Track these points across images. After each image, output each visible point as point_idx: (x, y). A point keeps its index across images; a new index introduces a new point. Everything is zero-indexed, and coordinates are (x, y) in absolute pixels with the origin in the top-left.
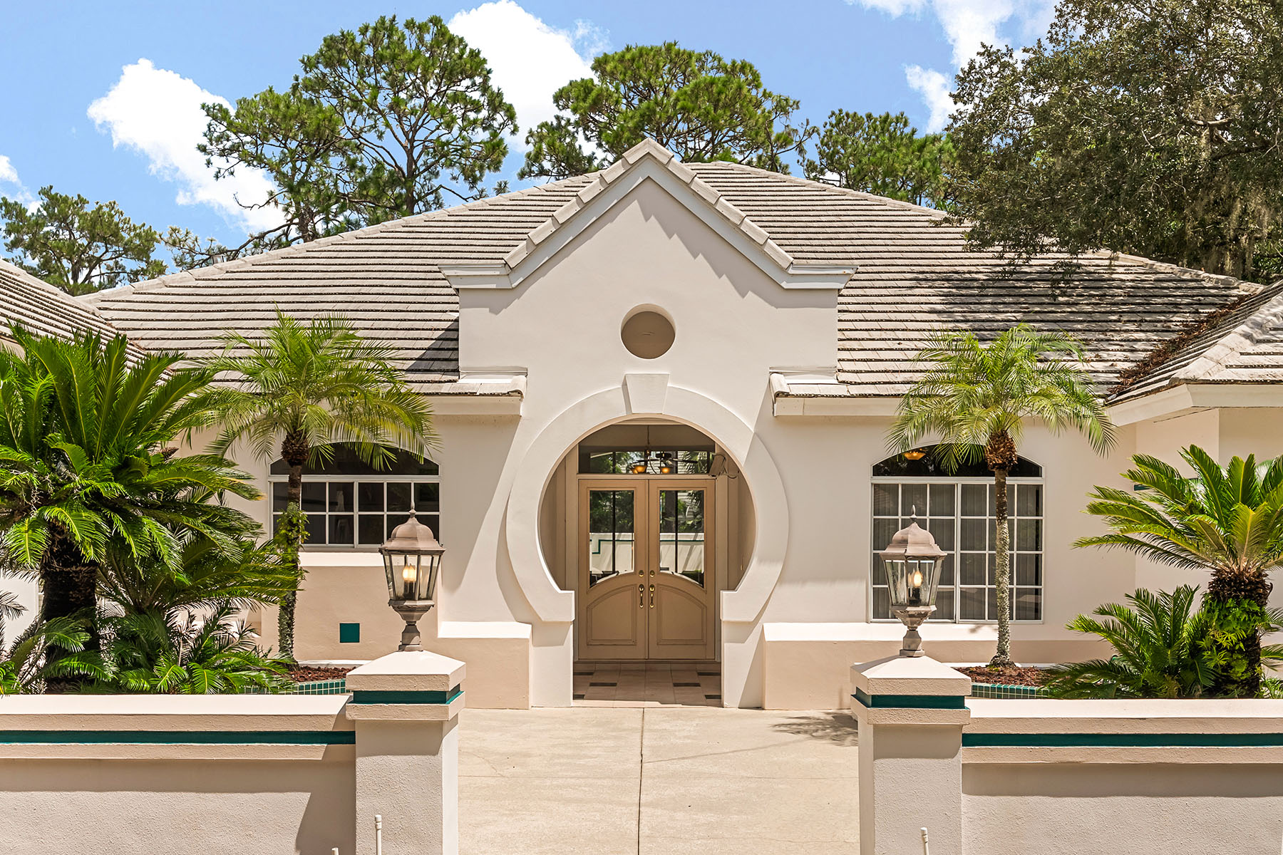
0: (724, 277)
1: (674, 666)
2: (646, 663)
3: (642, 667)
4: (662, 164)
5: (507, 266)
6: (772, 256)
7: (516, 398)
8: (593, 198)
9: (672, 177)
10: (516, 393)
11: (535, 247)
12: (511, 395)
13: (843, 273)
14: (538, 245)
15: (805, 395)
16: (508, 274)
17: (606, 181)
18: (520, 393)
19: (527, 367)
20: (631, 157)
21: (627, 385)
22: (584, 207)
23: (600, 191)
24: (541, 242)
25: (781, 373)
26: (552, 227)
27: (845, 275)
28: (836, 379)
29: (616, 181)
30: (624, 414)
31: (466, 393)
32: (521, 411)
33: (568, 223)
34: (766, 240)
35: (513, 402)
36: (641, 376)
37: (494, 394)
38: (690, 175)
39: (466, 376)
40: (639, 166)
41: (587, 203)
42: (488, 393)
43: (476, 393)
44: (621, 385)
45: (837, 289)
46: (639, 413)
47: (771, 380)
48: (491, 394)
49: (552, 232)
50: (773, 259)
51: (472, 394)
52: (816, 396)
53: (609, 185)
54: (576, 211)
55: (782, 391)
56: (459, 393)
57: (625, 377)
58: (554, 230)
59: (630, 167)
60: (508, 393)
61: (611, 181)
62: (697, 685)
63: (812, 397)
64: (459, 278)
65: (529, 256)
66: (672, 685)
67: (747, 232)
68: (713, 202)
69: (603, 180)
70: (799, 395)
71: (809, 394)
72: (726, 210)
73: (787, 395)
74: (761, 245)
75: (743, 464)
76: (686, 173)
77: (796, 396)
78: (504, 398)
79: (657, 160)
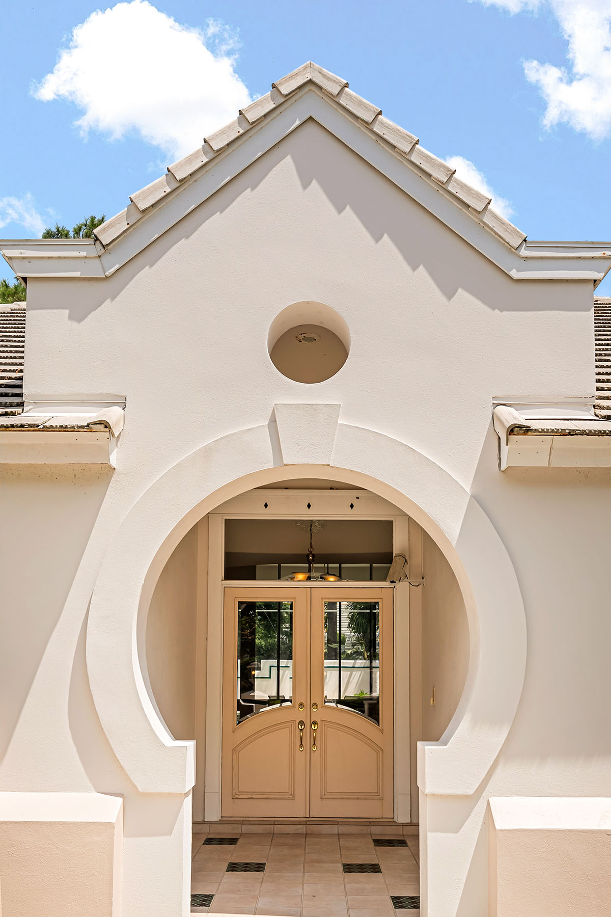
1: (343, 829)
2: (306, 823)
3: (302, 829)
4: (330, 96)
5: (98, 242)
6: (496, 230)
7: (102, 435)
8: (228, 145)
9: (345, 116)
10: (101, 427)
11: (141, 216)
12: (94, 430)
13: (603, 255)
14: (144, 211)
15: (555, 430)
16: (99, 256)
17: (247, 120)
18: (107, 426)
19: (127, 398)
20: (284, 85)
21: (276, 421)
22: (214, 158)
23: (239, 134)
24: (149, 207)
25: (510, 406)
26: (165, 186)
27: (605, 258)
28: (594, 415)
29: (263, 121)
30: (271, 465)
31: (22, 426)
32: (114, 460)
33: (191, 182)
34: (486, 206)
35: (98, 443)
36: (297, 406)
37: (66, 427)
38: (372, 111)
39: (33, 408)
40: (296, 101)
41: (218, 151)
42: (56, 426)
43: (38, 426)
44: (268, 421)
45: (593, 281)
46: (294, 465)
47: (496, 414)
48: (61, 426)
49: (165, 194)
50: (496, 234)
51: (31, 427)
52: (572, 433)
53: (251, 126)
54: (203, 163)
55: (519, 425)
56: (12, 426)
57: (274, 409)
58: (168, 190)
59: (283, 100)
60: (89, 427)
61: (255, 119)
62: (375, 869)
63: (566, 435)
64: (26, 261)
65: (132, 229)
66: (341, 869)
67: (457, 194)
68: (407, 150)
69: (243, 119)
70: (546, 430)
71: (561, 429)
72: (426, 162)
73: (527, 430)
74: (480, 212)
75: (454, 543)
76: (366, 107)
77: (540, 432)
78: (84, 435)
79: (323, 91)
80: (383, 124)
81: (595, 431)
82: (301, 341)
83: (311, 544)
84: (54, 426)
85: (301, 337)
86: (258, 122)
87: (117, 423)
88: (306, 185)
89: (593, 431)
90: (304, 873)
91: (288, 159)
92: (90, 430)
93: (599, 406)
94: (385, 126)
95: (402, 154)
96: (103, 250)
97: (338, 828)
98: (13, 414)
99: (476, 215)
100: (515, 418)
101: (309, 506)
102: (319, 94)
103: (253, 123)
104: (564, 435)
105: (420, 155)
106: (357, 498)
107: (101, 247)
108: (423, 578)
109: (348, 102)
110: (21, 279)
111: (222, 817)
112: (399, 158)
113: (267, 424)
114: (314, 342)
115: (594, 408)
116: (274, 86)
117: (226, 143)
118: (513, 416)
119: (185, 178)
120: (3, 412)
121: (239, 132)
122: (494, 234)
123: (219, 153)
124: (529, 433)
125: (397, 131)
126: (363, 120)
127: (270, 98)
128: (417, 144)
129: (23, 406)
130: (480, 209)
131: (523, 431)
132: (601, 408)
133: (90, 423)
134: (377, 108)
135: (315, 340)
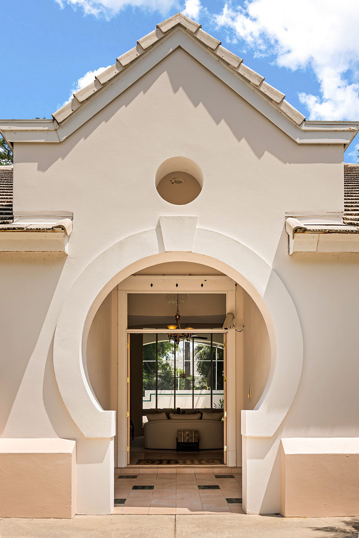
0: (243, 140)
1: (197, 471)
2: (176, 468)
3: (174, 471)
4: (191, 33)
5: (55, 121)
6: (288, 114)
7: (60, 234)
8: (131, 63)
9: (200, 46)
10: (60, 229)
11: (80, 105)
12: (56, 231)
13: (349, 129)
14: (82, 102)
15: (321, 230)
16: (56, 130)
17: (142, 47)
18: (63, 228)
19: (74, 213)
20: (164, 26)
21: (160, 227)
22: (123, 70)
23: (137, 56)
24: (85, 100)
25: (295, 218)
26: (94, 87)
27: (351, 131)
28: (343, 222)
29: (151, 48)
30: (157, 252)
31: (14, 229)
32: (67, 249)
33: (109, 85)
34: (282, 100)
35: (58, 239)
36: (173, 218)
37: (40, 229)
38: (215, 42)
39: (19, 220)
40: (170, 36)
41: (125, 66)
42: (34, 228)
43: (23, 229)
44: (156, 227)
45: (343, 145)
46: (171, 252)
47: (287, 222)
48: (37, 229)
49: (94, 92)
50: (288, 116)
51: (20, 229)
52: (330, 232)
53: (145, 51)
54: (116, 74)
55: (300, 227)
56: (8, 229)
57: (159, 220)
58: (96, 90)
59: (163, 35)
60: (53, 229)
61: (147, 47)
62: (217, 487)
63: (327, 233)
64: (13, 133)
65: (75, 113)
66: (197, 488)
67: (265, 93)
68: (236, 66)
69: (140, 47)
70: (315, 230)
71: (324, 230)
72: (247, 73)
73: (304, 230)
74: (278, 104)
75: (262, 296)
76: (212, 41)
77: (312, 231)
78: (49, 234)
79: (187, 30)
80: (222, 50)
81: (343, 230)
82: (173, 183)
83: (178, 309)
84: (33, 229)
85: (173, 181)
86: (148, 49)
87: (69, 228)
88: (175, 90)
89: (342, 231)
90: (176, 489)
91: (165, 73)
92: (53, 231)
93: (346, 218)
94: (224, 52)
95: (233, 68)
96: (58, 126)
97: (195, 470)
98: (8, 223)
99: (276, 105)
100: (298, 224)
101: (177, 285)
102: (184, 32)
103: (146, 49)
104: (325, 233)
105: (243, 69)
106: (205, 280)
107: (57, 124)
108: (244, 327)
109: (201, 37)
110: (10, 143)
111: (127, 465)
112: (232, 71)
113: (155, 228)
114: (181, 183)
115: (343, 219)
116: (158, 27)
117: (129, 61)
118: (297, 223)
119: (106, 83)
120: (2, 222)
121: (137, 55)
122: (287, 117)
123: (125, 68)
124: (306, 232)
125: (230, 55)
126: (210, 48)
127: (155, 34)
128: (242, 62)
129: (13, 219)
130: (278, 102)
131: (302, 231)
132: (347, 219)
133: (54, 227)
134: (219, 41)
135: (182, 182)
